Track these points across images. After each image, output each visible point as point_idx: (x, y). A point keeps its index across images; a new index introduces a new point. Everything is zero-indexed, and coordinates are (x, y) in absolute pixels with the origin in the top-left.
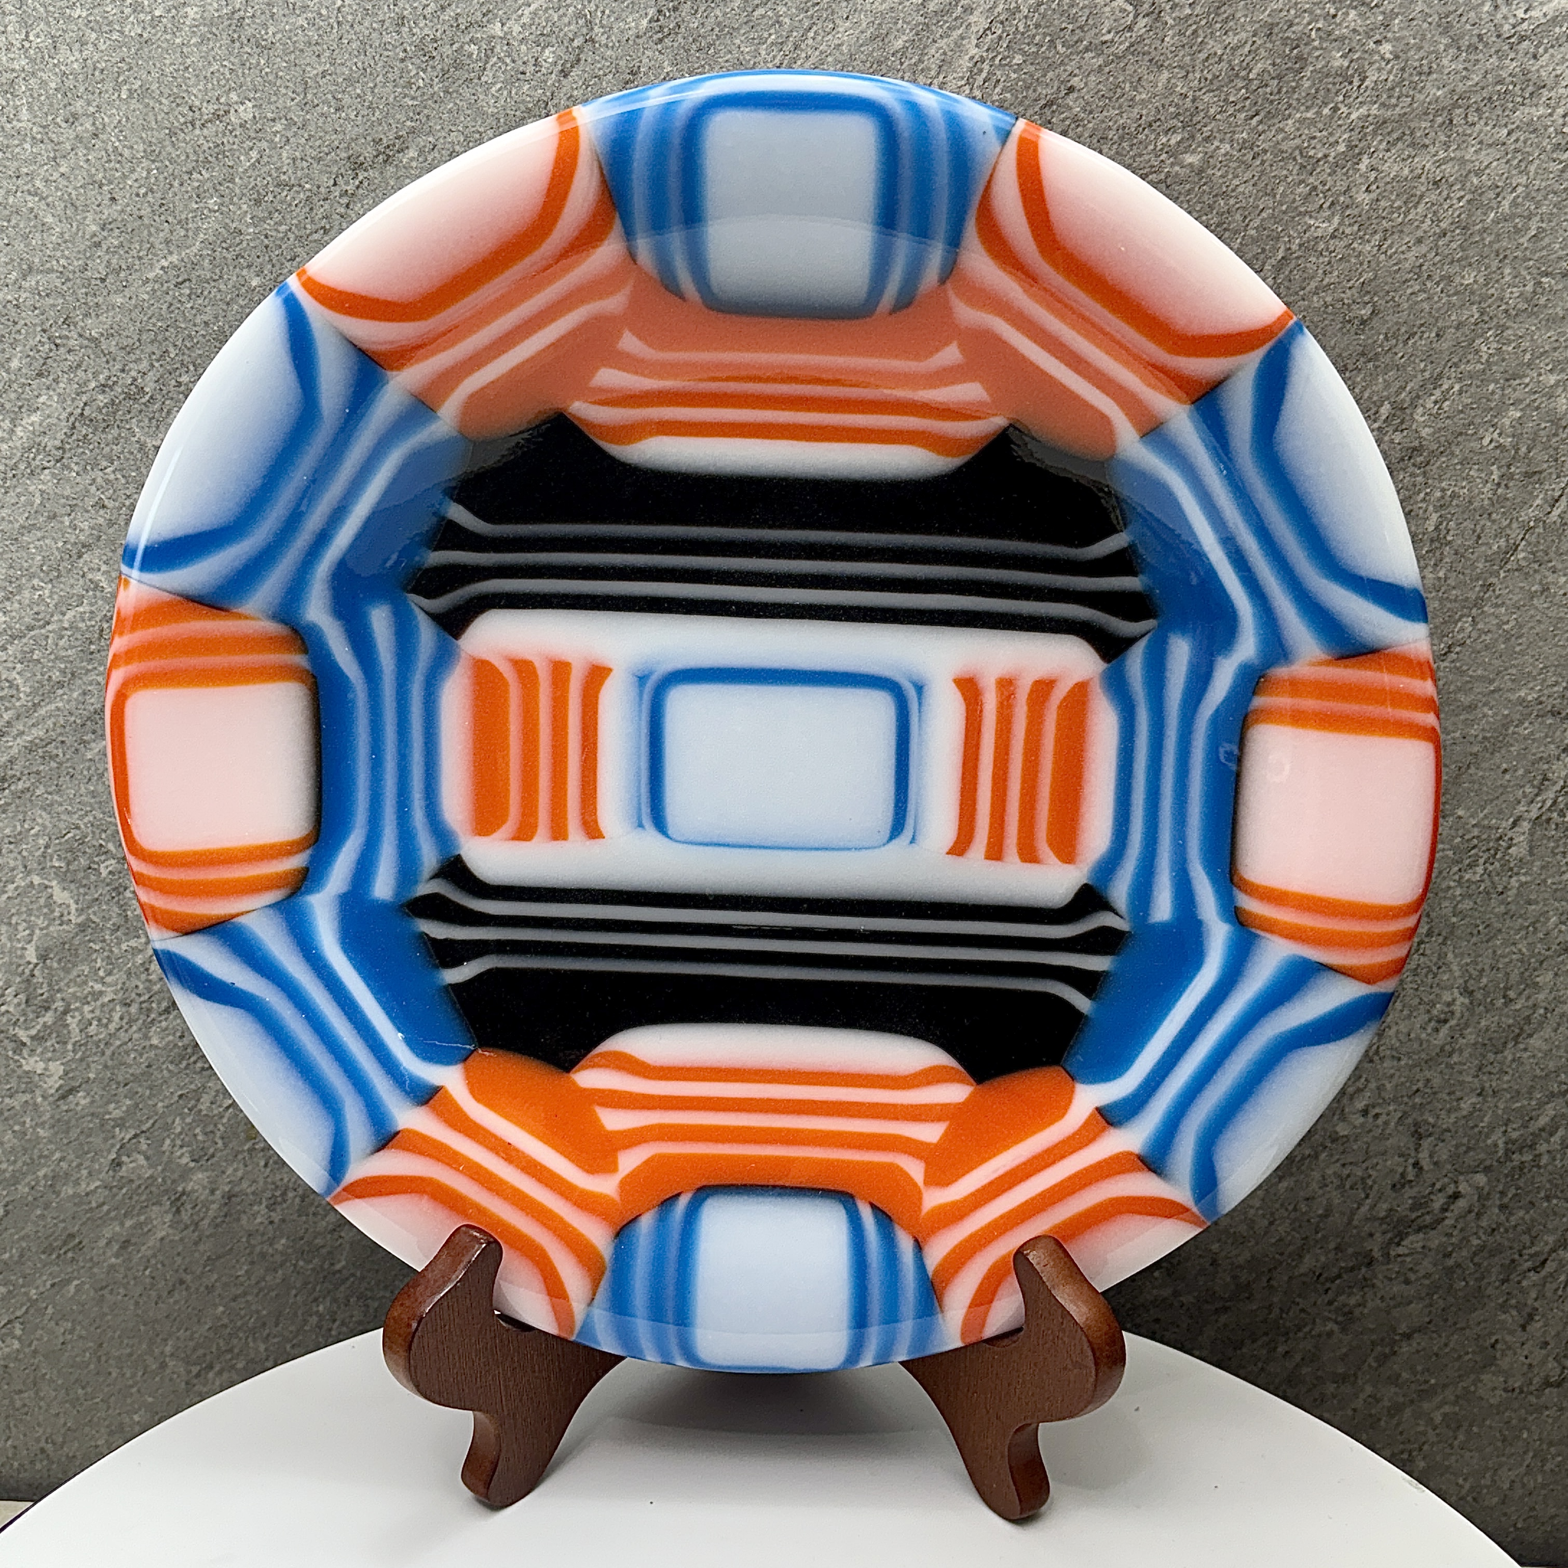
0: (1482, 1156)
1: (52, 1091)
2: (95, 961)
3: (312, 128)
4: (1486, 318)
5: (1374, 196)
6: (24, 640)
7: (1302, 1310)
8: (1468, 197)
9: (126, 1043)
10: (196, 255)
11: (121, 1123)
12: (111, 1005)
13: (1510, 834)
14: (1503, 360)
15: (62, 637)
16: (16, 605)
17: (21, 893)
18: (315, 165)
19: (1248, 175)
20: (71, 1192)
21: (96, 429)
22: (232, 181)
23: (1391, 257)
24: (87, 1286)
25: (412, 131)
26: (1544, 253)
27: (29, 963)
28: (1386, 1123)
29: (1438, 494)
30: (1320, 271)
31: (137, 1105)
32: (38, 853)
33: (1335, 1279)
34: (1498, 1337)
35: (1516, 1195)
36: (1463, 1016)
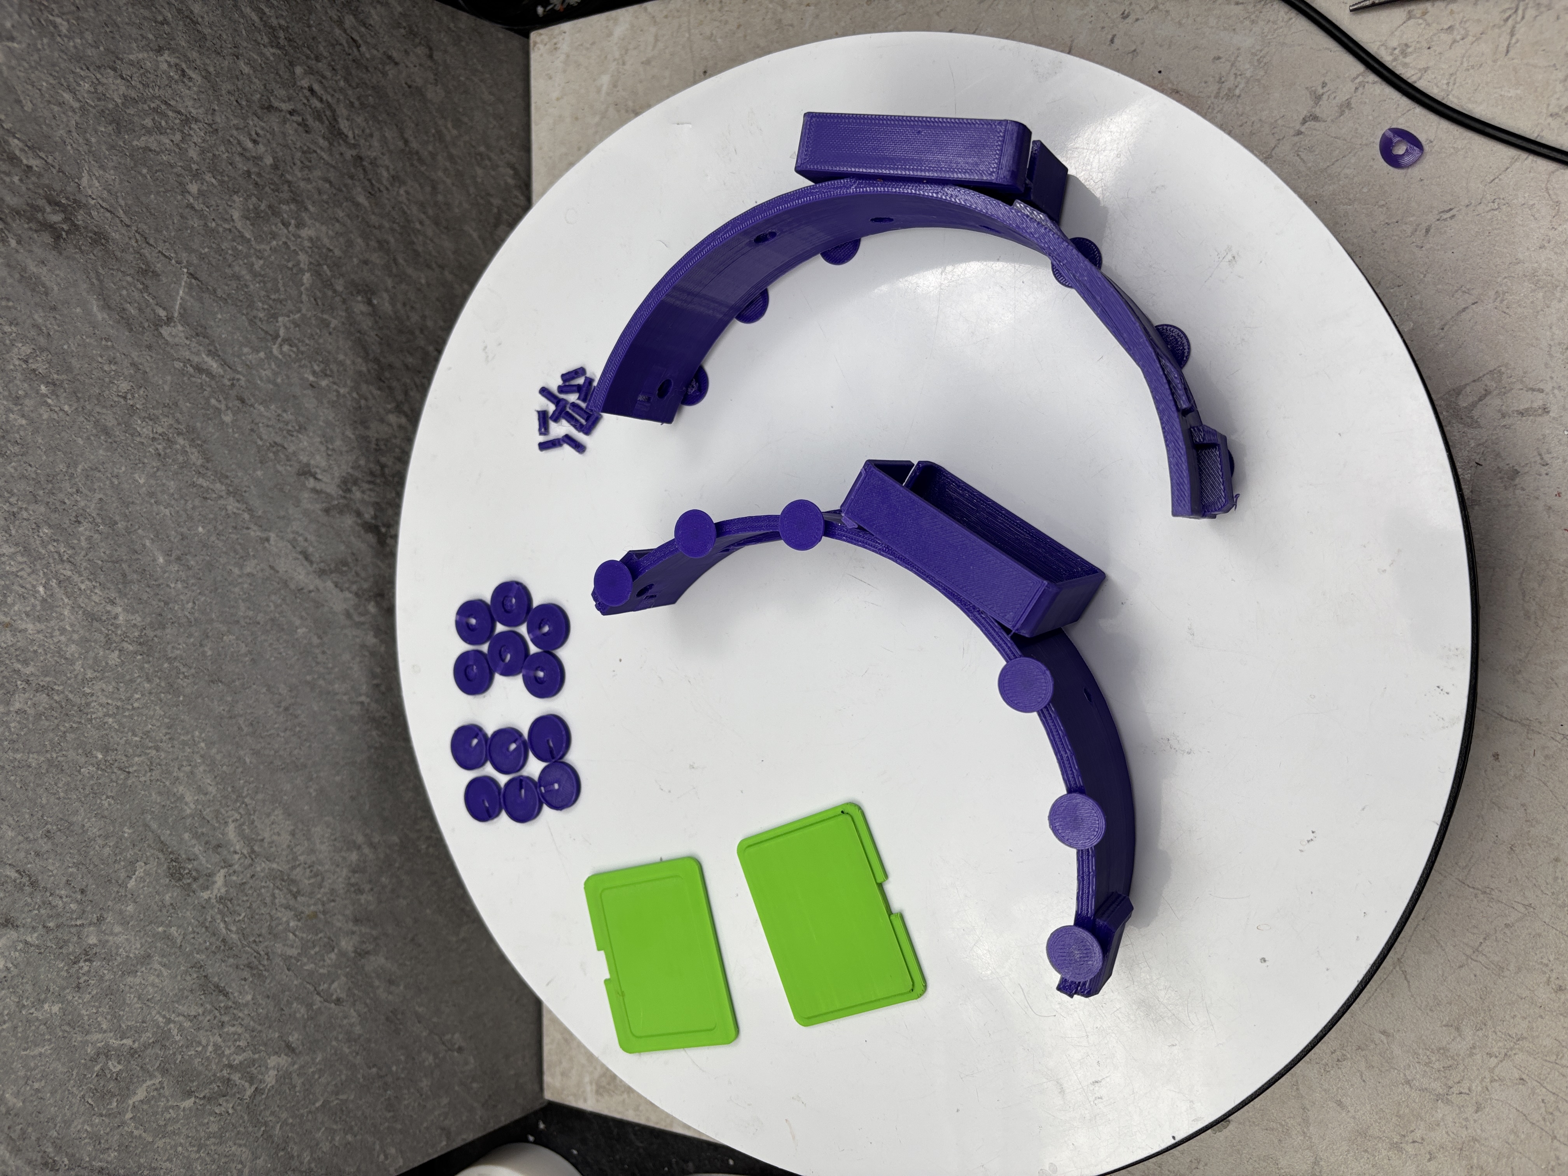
0: (282, 65)
1: (290, 1060)
2: (190, 1055)
9: (252, 1018)
11: (309, 1006)
12: (224, 1035)
17: (140, 1124)
20: (358, 1028)
24: (419, 1000)
27: (195, 1103)
28: (262, 129)
31: (297, 999)
32: (107, 1120)
33: (372, 184)
34: (403, 82)
35: (308, 48)
36: (179, 58)
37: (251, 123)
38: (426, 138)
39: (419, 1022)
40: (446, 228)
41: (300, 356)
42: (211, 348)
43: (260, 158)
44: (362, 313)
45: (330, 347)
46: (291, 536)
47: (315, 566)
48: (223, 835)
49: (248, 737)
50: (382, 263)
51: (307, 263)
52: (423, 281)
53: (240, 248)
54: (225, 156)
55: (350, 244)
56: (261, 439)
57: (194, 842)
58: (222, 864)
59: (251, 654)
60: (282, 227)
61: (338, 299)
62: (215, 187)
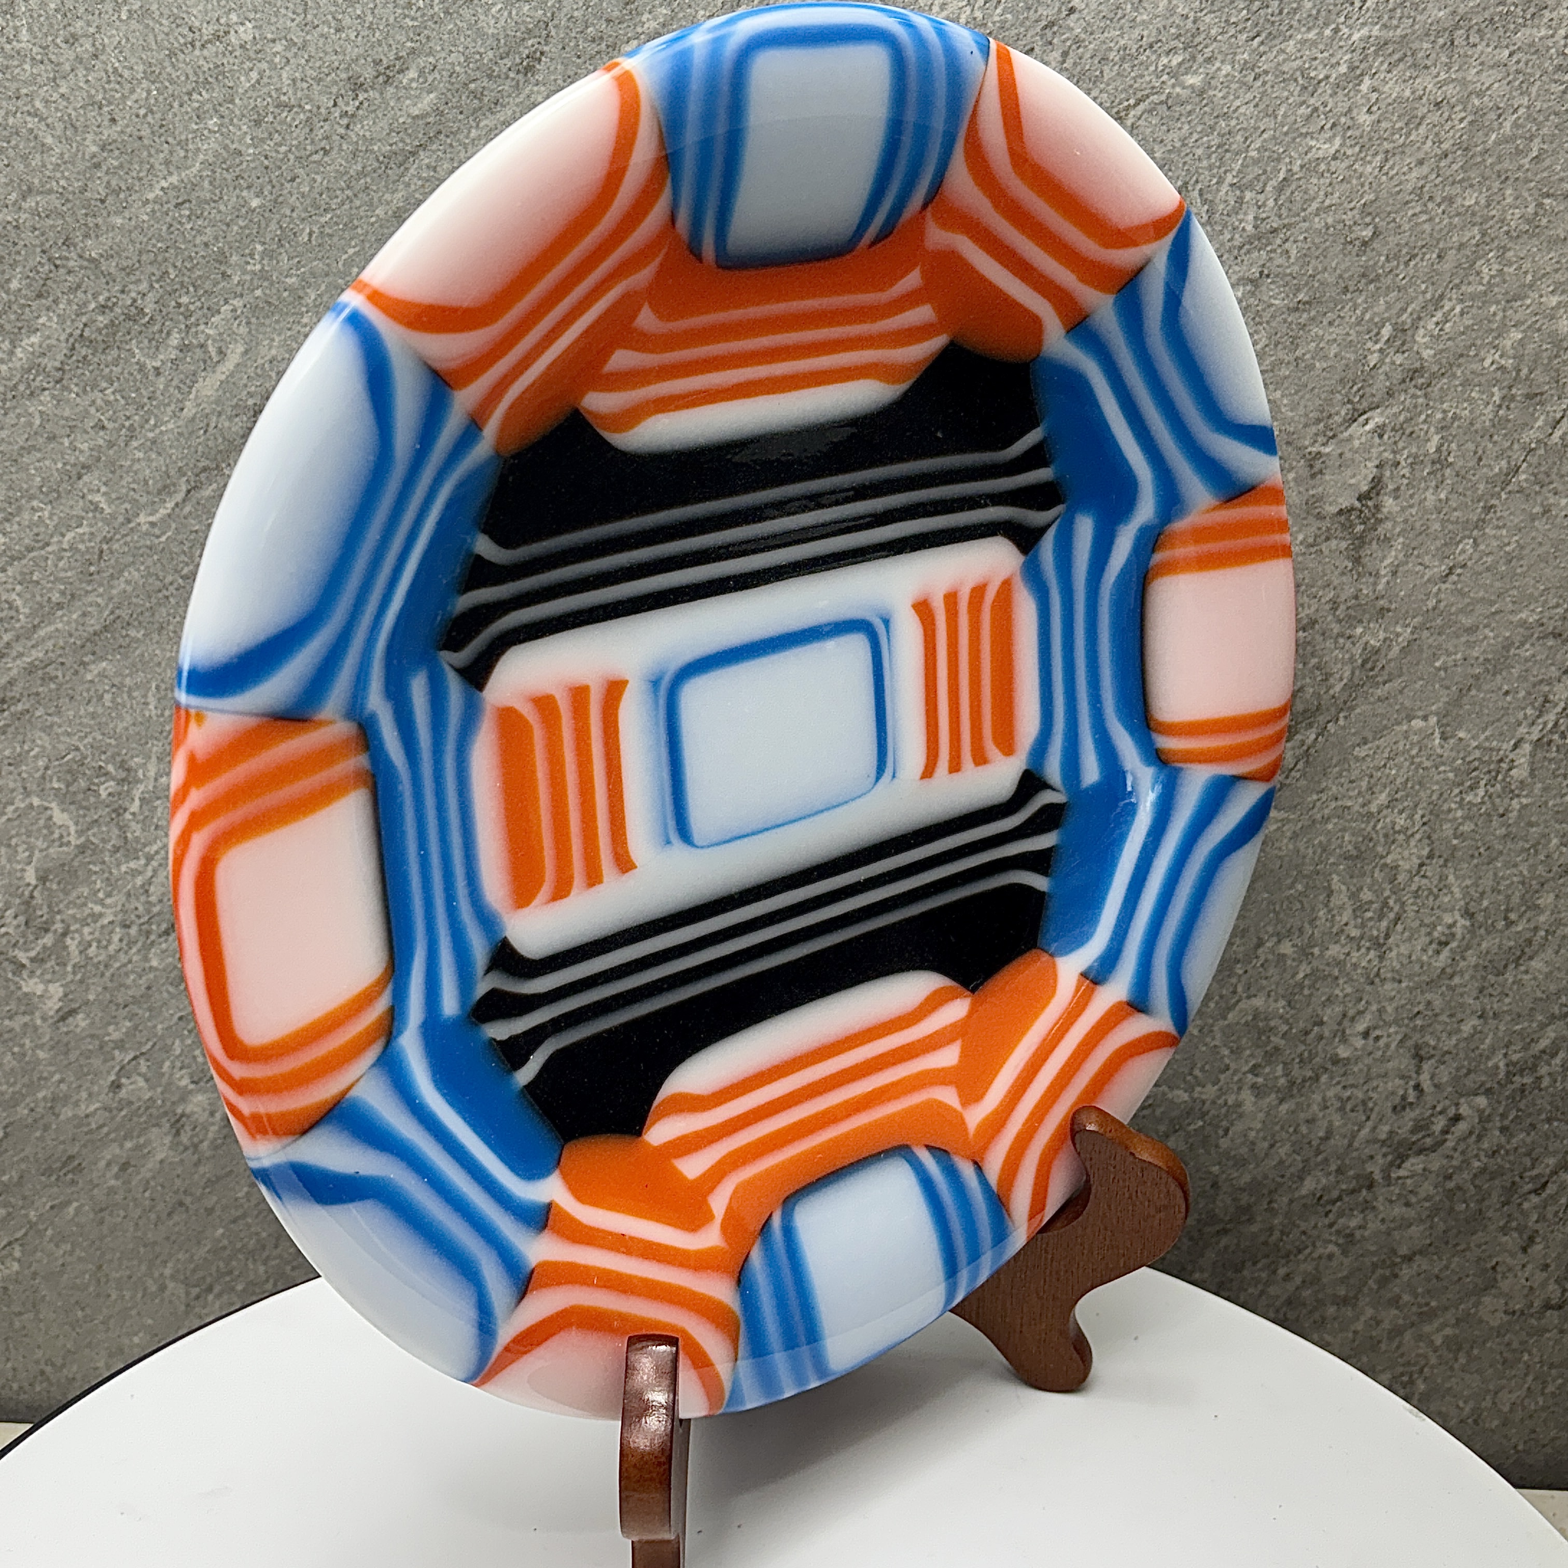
0: (1483, 1078)
1: (51, 1013)
2: (95, 883)
3: (312, 49)
4: (1487, 239)
5: (1374, 117)
6: (24, 562)
7: (1304, 1233)
8: (1469, 118)
9: (125, 965)
10: (195, 177)
11: (120, 1045)
12: (111, 927)
13: (1511, 756)
14: (1504, 282)
15: (61, 558)
16: (16, 527)
17: (20, 815)
18: (315, 87)
19: (1249, 96)
20: (70, 1114)
21: (96, 351)
22: (232, 101)
23: (1392, 178)
24: (87, 1208)
25: (413, 51)
26: (1545, 174)
27: (29, 885)
28: (1387, 1046)
29: (1439, 416)
30: (1322, 193)
31: (136, 1027)
32: (38, 775)
33: (1334, 1202)
35: (1517, 1117)
36: (1464, 938)
43: (1344, 1040)
50: (1217, 1211)
51: (1204, 1097)
55: (1240, 1163)
60: (1251, 1065)
62: (1293, 976)
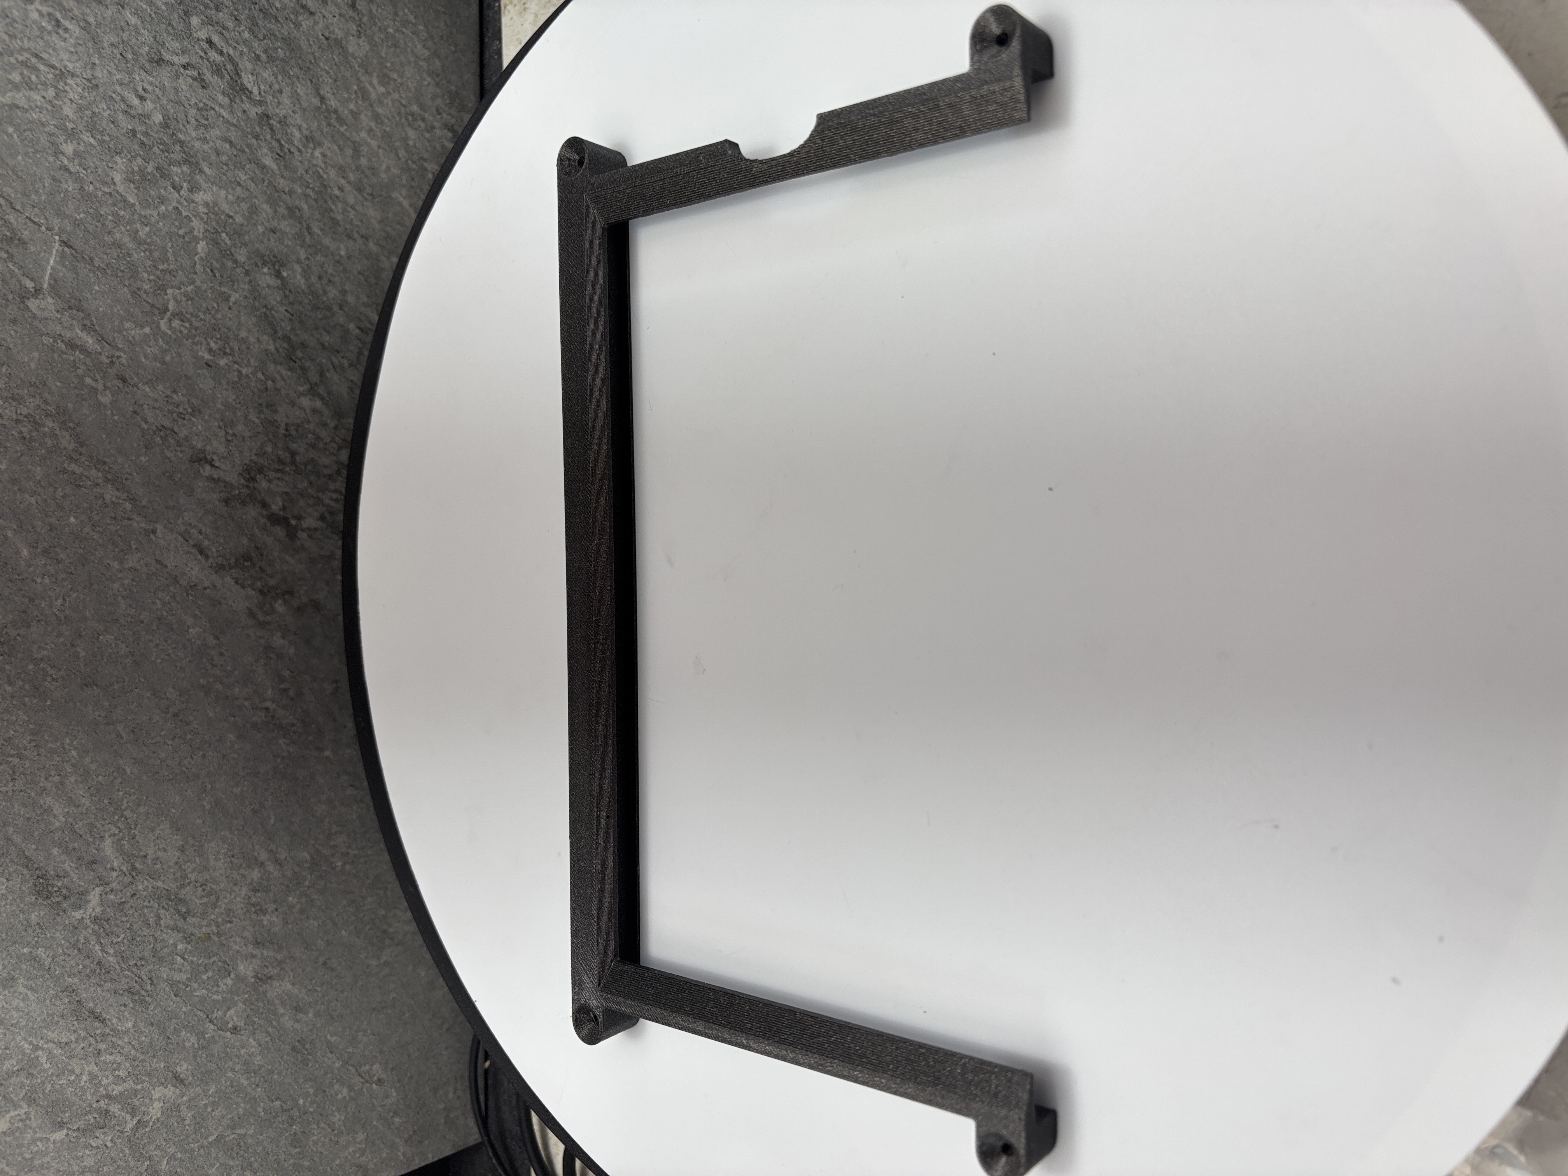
0: (176, 16)
1: (178, 1091)
2: (61, 1085)
9: (133, 1046)
11: (201, 1034)
12: (101, 1064)
20: (259, 1058)
24: (331, 1029)
27: (67, 1135)
28: (151, 84)
31: (185, 1026)
33: (281, 144)
34: (320, 34)
37: (138, 78)
38: (346, 95)
39: (331, 1052)
40: (371, 194)
41: (194, 332)
42: (87, 322)
43: (148, 116)
44: (269, 286)
45: (230, 323)
46: (183, 528)
47: (211, 560)
48: (98, 850)
49: (128, 745)
50: (293, 232)
51: (202, 230)
52: (343, 253)
53: (122, 213)
54: (106, 114)
55: (254, 210)
56: (146, 422)
57: (63, 857)
58: (98, 881)
59: (133, 656)
60: (173, 190)
61: (239, 270)
62: (94, 147)
